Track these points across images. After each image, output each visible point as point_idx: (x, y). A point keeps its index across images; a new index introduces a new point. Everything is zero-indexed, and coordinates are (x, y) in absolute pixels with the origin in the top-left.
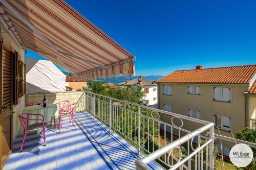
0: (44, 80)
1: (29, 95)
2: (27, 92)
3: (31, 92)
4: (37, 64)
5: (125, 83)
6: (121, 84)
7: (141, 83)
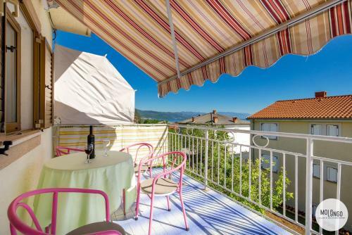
0: (93, 98)
1: (62, 130)
2: (56, 121)
3: (65, 122)
4: (77, 61)
5: (191, 120)
6: (185, 122)
7: (216, 121)
